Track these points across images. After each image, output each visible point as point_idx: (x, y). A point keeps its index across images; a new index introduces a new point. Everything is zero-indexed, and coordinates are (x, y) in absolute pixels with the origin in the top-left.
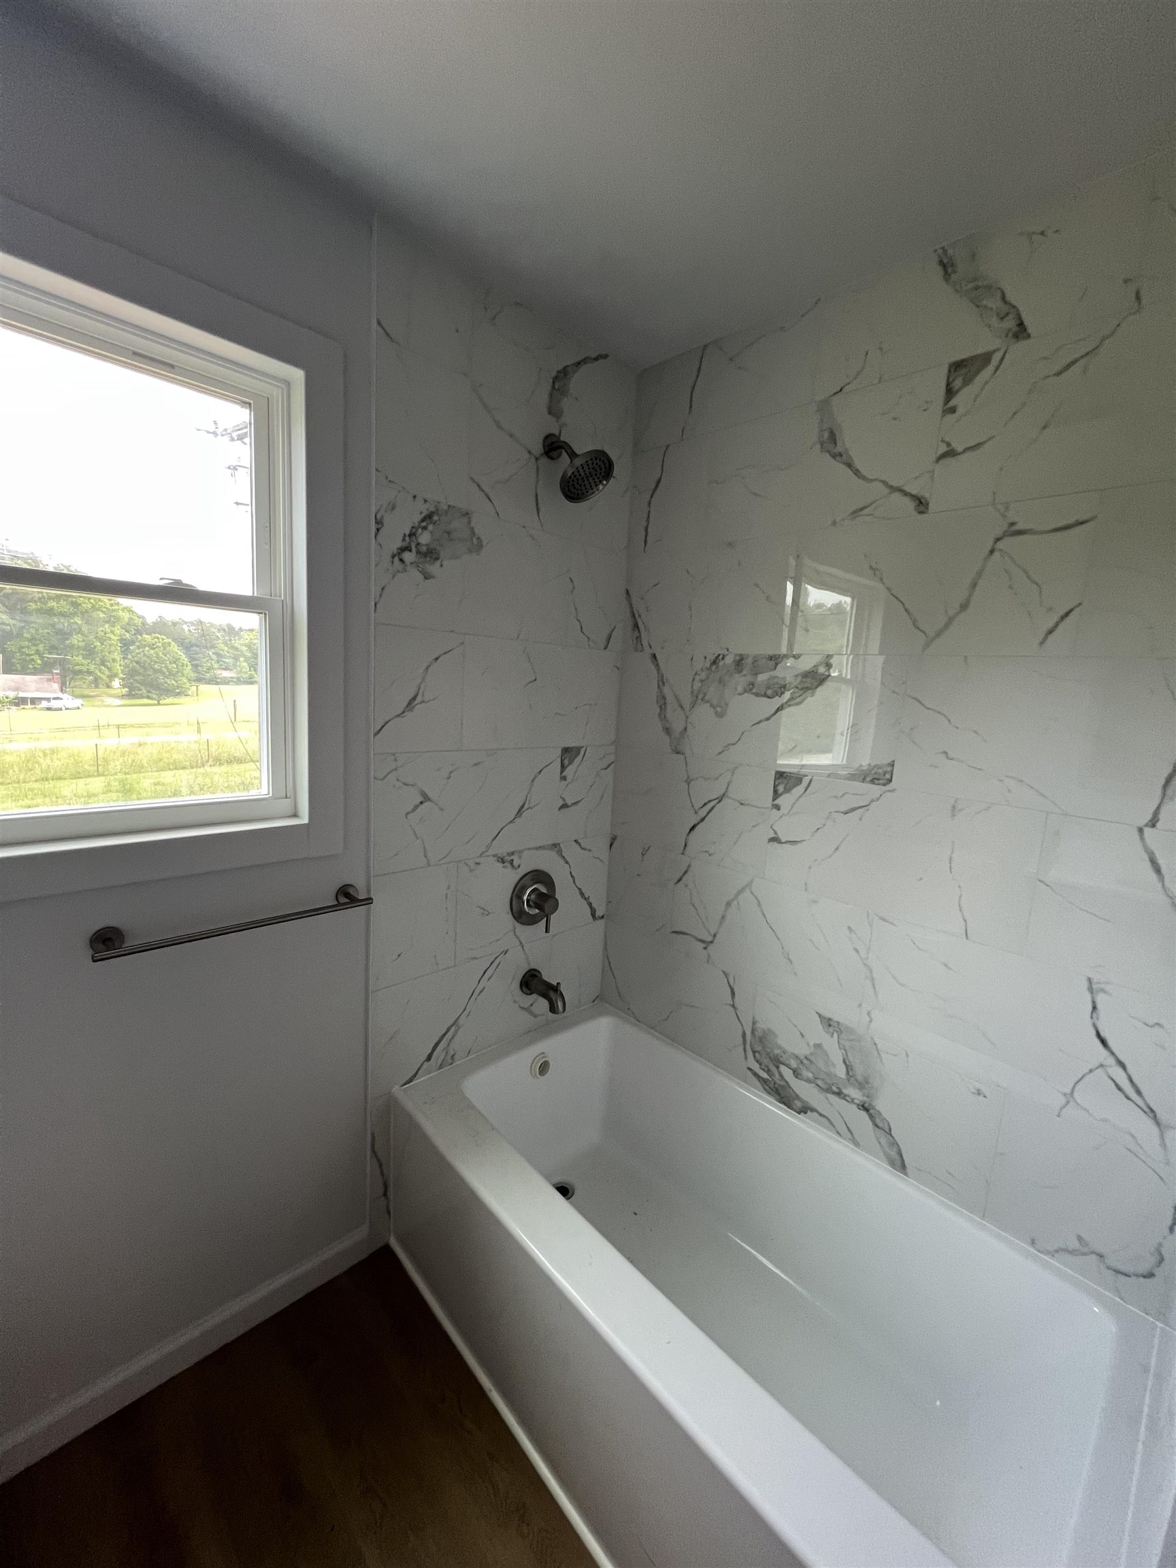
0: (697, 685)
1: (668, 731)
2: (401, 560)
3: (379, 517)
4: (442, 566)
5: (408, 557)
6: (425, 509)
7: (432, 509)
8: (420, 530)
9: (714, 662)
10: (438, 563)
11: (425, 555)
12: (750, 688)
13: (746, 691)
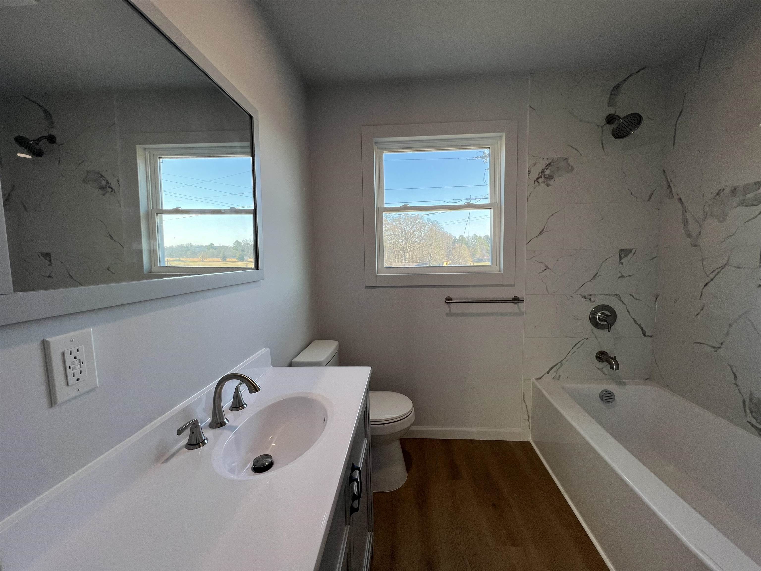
0: (707, 209)
1: (689, 236)
2: (538, 182)
3: (529, 169)
4: (555, 180)
5: (540, 180)
6: (547, 162)
7: (550, 161)
8: (545, 170)
9: (718, 194)
10: (553, 180)
11: (547, 178)
12: (742, 203)
13: (739, 205)
